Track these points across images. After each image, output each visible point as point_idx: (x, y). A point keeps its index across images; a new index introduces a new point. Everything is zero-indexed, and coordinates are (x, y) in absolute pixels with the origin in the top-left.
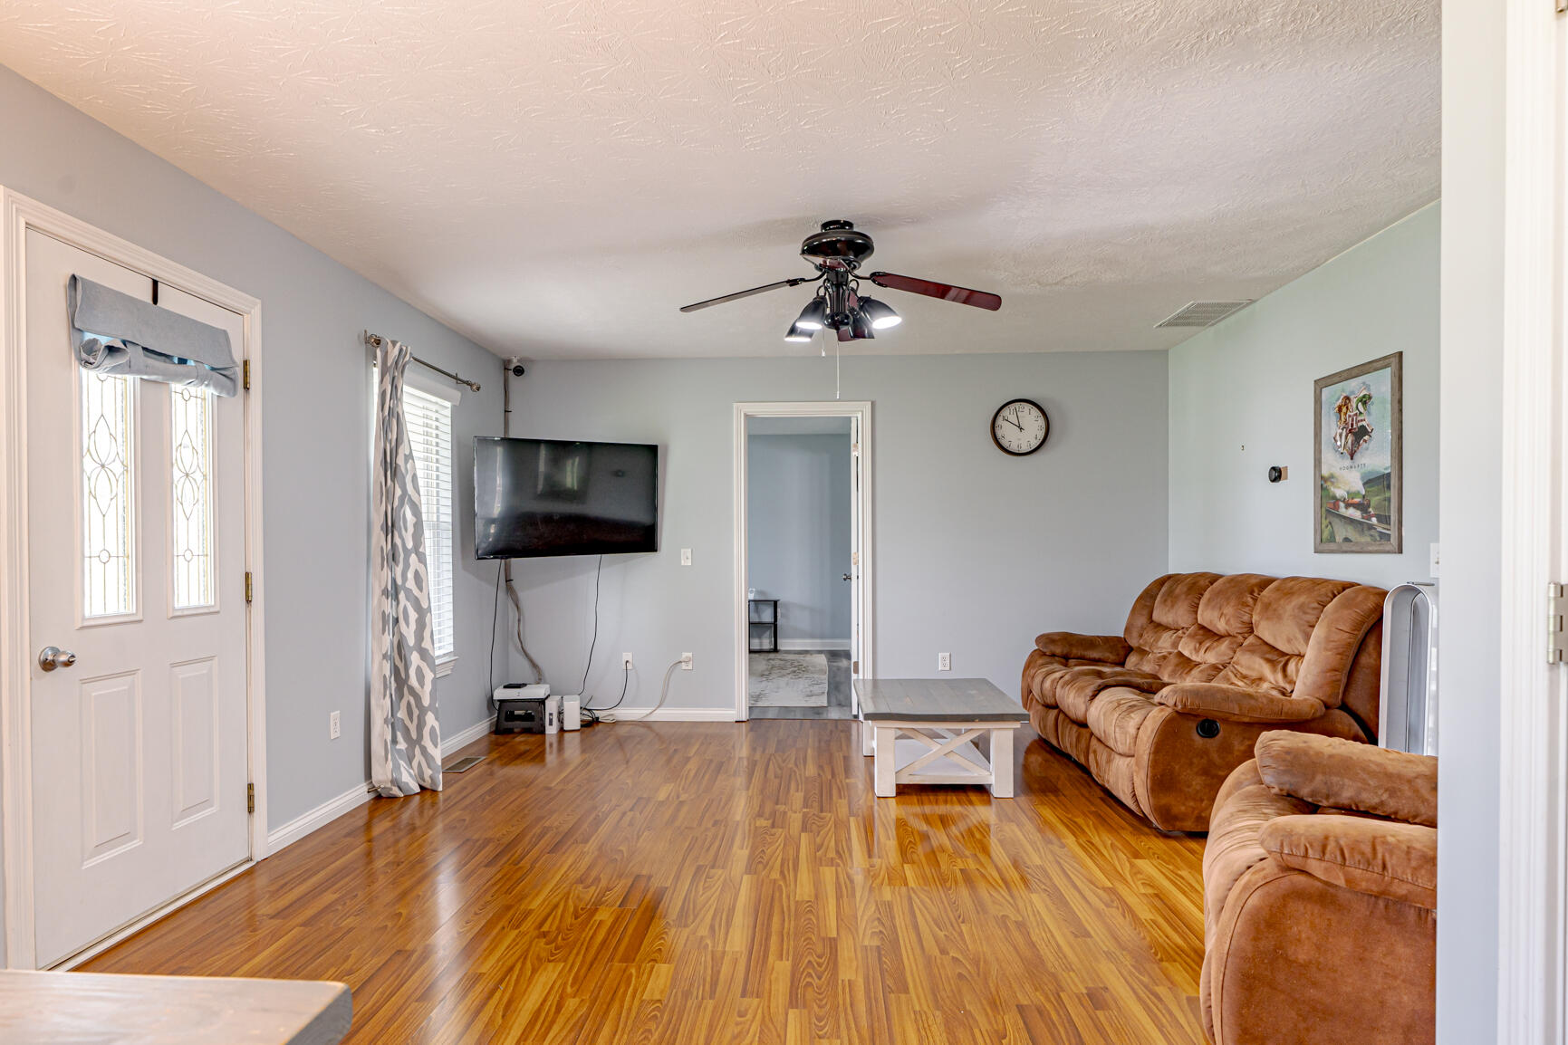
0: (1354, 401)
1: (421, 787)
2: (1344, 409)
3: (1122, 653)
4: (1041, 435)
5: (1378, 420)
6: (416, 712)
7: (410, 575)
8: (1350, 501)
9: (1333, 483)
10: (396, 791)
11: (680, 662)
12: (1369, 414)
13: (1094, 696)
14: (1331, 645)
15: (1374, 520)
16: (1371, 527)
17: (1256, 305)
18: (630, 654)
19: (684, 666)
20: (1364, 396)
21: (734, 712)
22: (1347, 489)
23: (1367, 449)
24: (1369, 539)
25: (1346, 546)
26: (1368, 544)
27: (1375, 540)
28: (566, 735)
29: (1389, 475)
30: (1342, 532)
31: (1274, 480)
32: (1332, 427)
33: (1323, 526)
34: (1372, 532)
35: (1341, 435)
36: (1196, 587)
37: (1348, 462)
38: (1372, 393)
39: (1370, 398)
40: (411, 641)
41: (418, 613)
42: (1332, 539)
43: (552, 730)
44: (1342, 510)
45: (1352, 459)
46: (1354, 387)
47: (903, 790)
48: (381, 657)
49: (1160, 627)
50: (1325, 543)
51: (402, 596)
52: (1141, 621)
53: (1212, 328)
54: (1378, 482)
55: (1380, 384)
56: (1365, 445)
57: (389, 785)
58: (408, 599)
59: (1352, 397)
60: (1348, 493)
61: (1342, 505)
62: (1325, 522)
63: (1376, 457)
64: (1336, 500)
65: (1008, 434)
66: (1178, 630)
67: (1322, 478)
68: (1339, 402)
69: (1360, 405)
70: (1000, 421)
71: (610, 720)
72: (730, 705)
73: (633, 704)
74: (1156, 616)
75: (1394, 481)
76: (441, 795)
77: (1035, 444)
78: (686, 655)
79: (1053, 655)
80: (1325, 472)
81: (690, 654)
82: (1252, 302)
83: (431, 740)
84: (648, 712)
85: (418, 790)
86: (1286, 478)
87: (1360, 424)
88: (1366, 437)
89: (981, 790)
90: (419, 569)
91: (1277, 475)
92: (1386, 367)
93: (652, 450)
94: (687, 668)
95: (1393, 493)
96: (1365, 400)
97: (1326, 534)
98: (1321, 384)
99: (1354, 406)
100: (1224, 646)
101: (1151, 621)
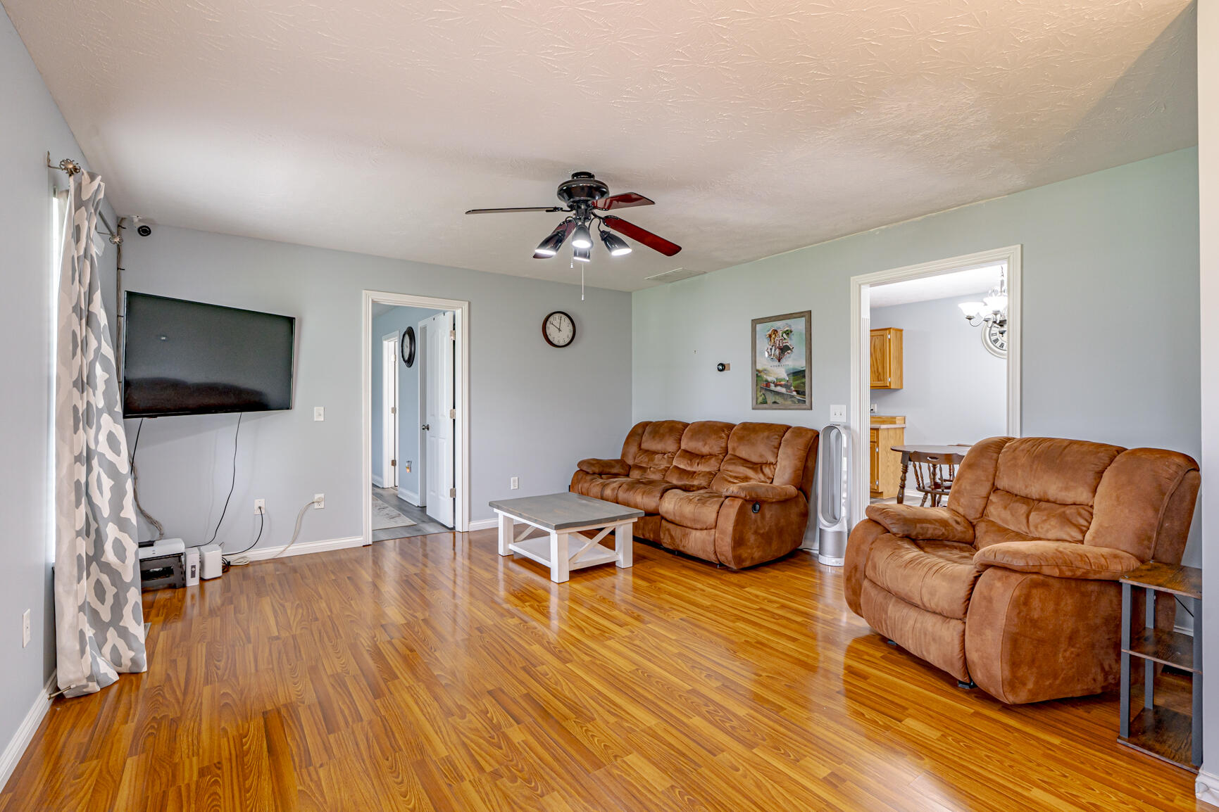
0: (780, 333)
1: (119, 674)
2: (773, 336)
3: (627, 469)
4: (571, 335)
5: (796, 342)
6: (111, 591)
7: (102, 438)
8: (778, 383)
9: (766, 374)
10: (93, 687)
11: (313, 503)
12: (791, 339)
13: (662, 496)
14: (797, 457)
15: (795, 393)
16: (792, 397)
17: (706, 275)
18: (263, 500)
19: (316, 506)
20: (787, 330)
21: (362, 539)
22: (776, 376)
23: (789, 357)
24: (790, 403)
25: (775, 406)
26: (791, 405)
27: (795, 403)
28: (207, 584)
29: (804, 371)
30: (770, 398)
31: (719, 370)
32: (764, 346)
33: (758, 396)
34: (793, 399)
35: (771, 349)
36: (675, 429)
37: (777, 363)
38: (793, 329)
39: (791, 332)
40: (106, 512)
41: (113, 479)
42: (765, 402)
43: (193, 582)
44: (772, 387)
45: (779, 361)
46: (781, 325)
47: (575, 574)
48: (74, 534)
49: (651, 453)
50: (761, 404)
51: (95, 462)
52: (633, 449)
53: (670, 285)
54: (799, 374)
55: (799, 325)
56: (788, 355)
57: (84, 682)
58: (100, 465)
59: (779, 331)
60: (777, 379)
61: (772, 385)
62: (759, 394)
63: (795, 361)
64: (768, 383)
65: (551, 330)
66: (665, 454)
67: (757, 371)
68: (770, 332)
69: (784, 335)
70: (548, 324)
71: (243, 562)
72: (359, 533)
73: (265, 545)
74: (644, 446)
75: (807, 374)
76: (145, 676)
77: (567, 340)
78: (317, 496)
79: (594, 473)
80: (759, 367)
81: (322, 495)
82: (705, 273)
83: (134, 618)
84: (282, 549)
85: (116, 678)
86: (729, 369)
87: (784, 344)
88: (789, 351)
89: (612, 565)
90: (114, 431)
91: (722, 367)
92: (802, 317)
93: (290, 321)
94: (319, 507)
95: (807, 380)
96: (788, 333)
97: (760, 399)
98: (755, 322)
99: (781, 335)
100: (713, 461)
101: (640, 449)
